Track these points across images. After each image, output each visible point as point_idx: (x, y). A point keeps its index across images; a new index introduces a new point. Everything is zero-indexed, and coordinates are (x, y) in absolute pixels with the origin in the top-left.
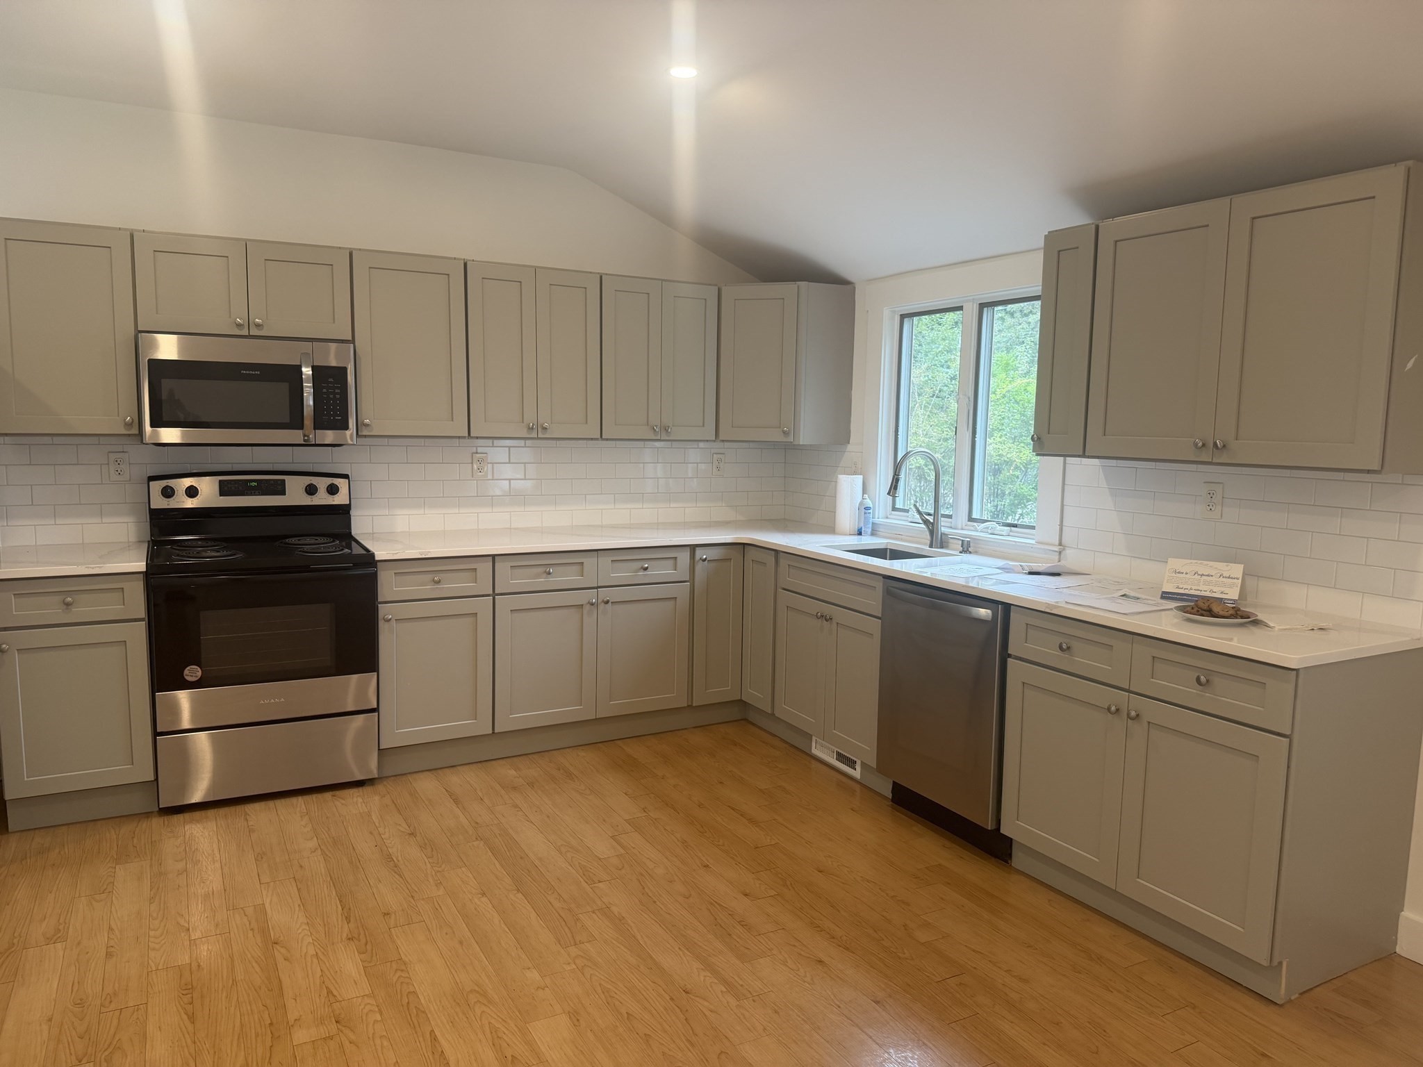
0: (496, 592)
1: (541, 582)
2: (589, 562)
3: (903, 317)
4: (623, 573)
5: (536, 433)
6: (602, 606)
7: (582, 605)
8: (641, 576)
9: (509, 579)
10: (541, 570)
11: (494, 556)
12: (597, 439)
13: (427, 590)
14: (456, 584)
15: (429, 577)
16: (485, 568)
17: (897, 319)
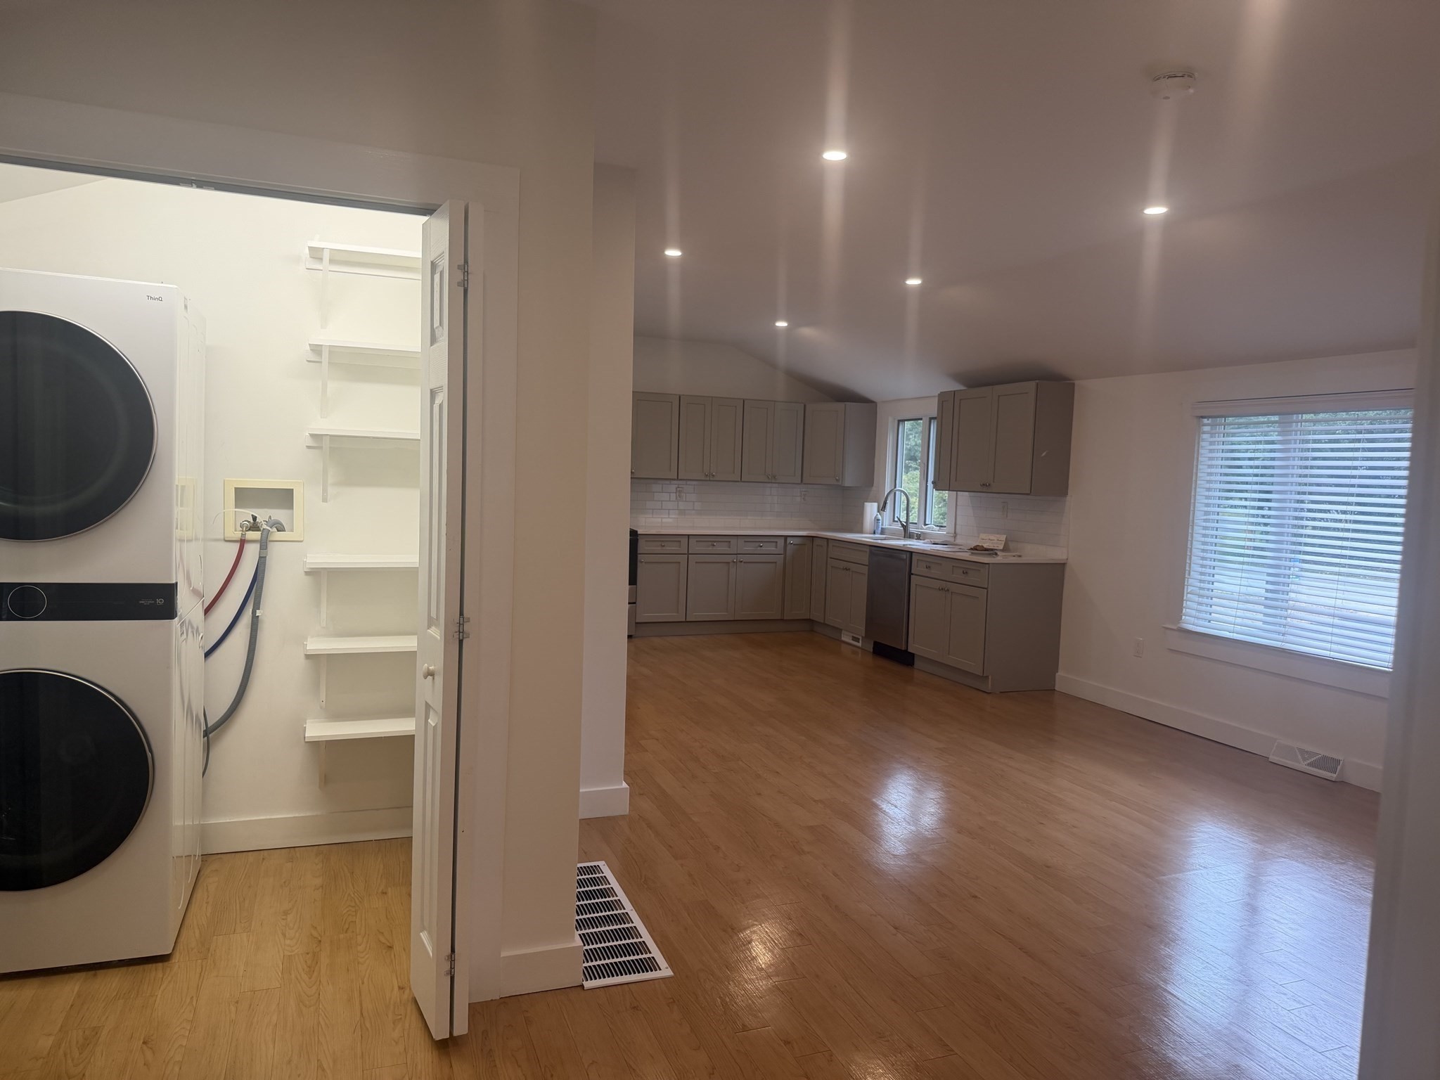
0: (690, 552)
1: (710, 550)
2: (733, 541)
3: (899, 421)
4: (749, 548)
5: (709, 478)
6: (739, 564)
7: (729, 563)
8: (759, 550)
9: (695, 547)
10: (710, 543)
11: (688, 535)
12: (738, 481)
13: (658, 549)
14: (672, 548)
15: (659, 543)
16: (685, 540)
17: (896, 422)
